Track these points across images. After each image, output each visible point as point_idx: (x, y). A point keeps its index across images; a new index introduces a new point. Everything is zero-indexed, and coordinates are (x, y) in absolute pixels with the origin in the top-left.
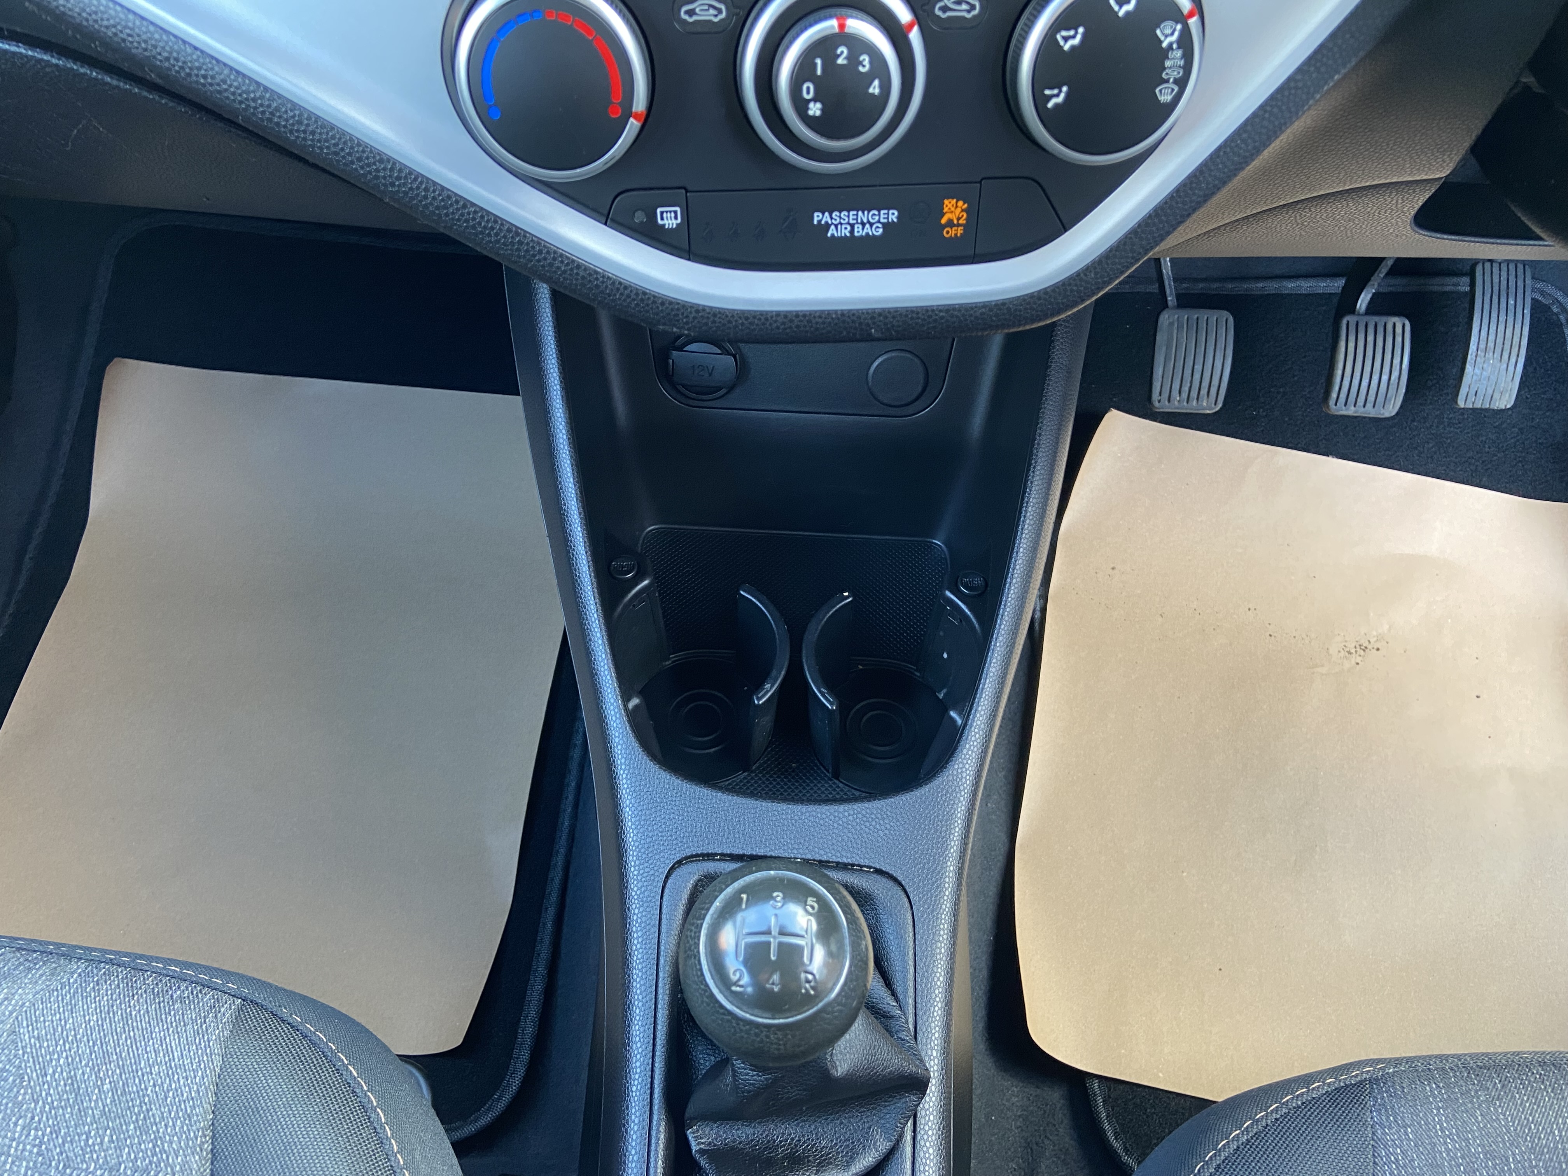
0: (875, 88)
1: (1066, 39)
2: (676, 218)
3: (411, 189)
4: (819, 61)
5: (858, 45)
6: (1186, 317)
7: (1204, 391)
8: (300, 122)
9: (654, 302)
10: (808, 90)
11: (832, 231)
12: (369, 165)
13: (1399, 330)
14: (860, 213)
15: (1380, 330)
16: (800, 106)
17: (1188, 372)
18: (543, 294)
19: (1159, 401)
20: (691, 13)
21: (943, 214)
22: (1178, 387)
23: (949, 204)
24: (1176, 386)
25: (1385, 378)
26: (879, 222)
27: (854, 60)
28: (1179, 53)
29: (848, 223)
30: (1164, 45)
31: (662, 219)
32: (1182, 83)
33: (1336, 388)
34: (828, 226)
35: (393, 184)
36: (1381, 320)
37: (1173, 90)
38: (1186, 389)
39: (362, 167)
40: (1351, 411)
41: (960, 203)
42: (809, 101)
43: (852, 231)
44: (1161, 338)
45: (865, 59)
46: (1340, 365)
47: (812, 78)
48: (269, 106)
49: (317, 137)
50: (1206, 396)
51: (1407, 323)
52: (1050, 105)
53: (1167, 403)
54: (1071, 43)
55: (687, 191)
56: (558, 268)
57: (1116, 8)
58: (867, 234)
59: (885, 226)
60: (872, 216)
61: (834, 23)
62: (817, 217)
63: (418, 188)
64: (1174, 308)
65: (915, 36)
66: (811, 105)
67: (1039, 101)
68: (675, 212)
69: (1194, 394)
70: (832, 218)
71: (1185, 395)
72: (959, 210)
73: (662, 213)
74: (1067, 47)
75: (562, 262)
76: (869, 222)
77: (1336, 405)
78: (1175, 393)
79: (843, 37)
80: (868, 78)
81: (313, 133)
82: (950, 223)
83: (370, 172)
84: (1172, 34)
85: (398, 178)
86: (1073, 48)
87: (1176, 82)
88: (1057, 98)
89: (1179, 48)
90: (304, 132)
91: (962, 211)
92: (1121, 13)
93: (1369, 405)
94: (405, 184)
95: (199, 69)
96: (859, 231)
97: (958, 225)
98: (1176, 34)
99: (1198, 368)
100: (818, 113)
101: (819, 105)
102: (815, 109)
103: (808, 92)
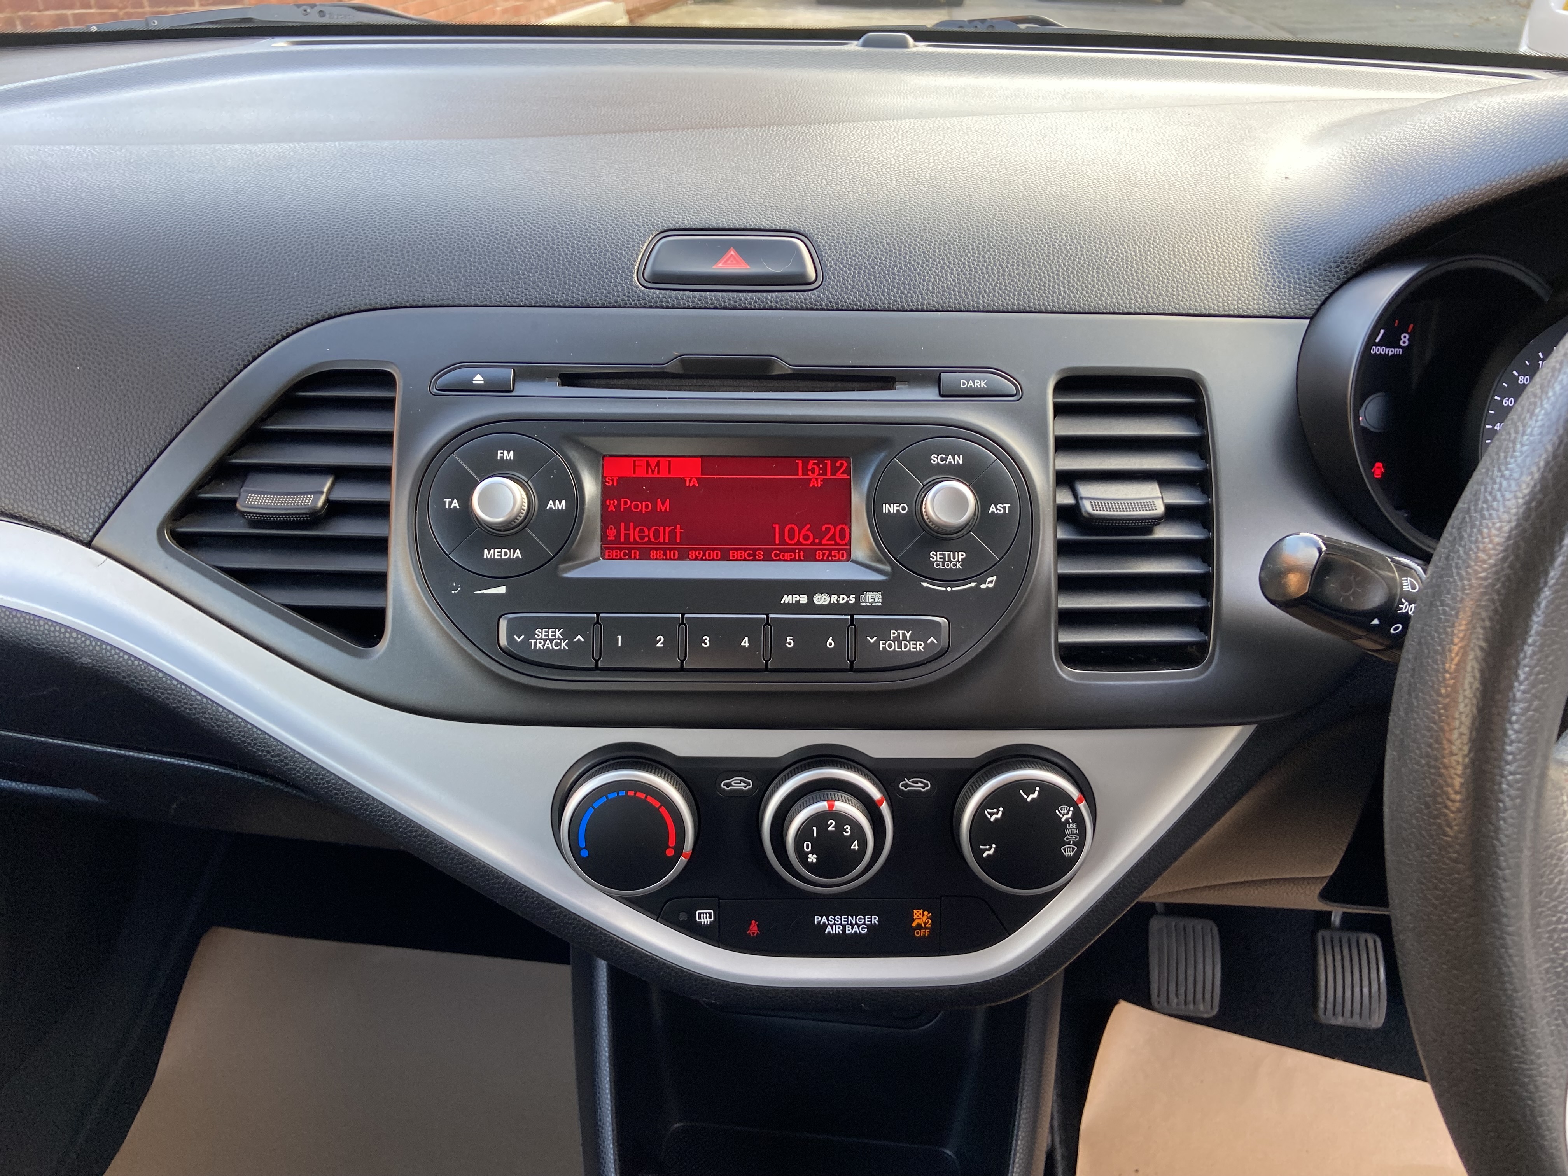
0: (855, 846)
1: (991, 814)
2: (710, 918)
3: (516, 896)
4: (815, 828)
5: (842, 819)
6: (1174, 924)
7: (1199, 996)
8: (445, 851)
9: (690, 979)
10: (807, 846)
11: (829, 929)
12: (488, 880)
13: (1371, 945)
14: (850, 917)
15: (1354, 946)
16: (802, 857)
17: (1182, 977)
18: (602, 968)
19: (1159, 1003)
20: (728, 785)
21: (913, 920)
22: (1174, 989)
23: (917, 913)
24: (1172, 988)
25: (1366, 990)
26: (864, 923)
27: (840, 828)
28: (1074, 826)
29: (841, 924)
30: (1063, 820)
31: (700, 918)
32: (1080, 844)
33: (1323, 998)
34: (825, 926)
35: (503, 893)
36: (1354, 936)
37: (1073, 849)
38: (1182, 991)
39: (483, 882)
40: (1340, 1021)
41: (926, 913)
42: (808, 853)
43: (844, 930)
44: (1153, 943)
45: (848, 828)
46: (1322, 977)
47: (810, 838)
48: (425, 841)
49: (455, 861)
50: (1201, 1000)
51: (1378, 940)
52: (985, 855)
53: (1165, 1004)
54: (995, 817)
55: (719, 899)
56: (618, 953)
57: (1025, 796)
58: (856, 932)
59: (869, 927)
60: (859, 919)
61: (825, 803)
62: (817, 919)
63: (521, 896)
64: (1162, 914)
65: (885, 808)
66: (810, 856)
67: (977, 853)
68: (710, 914)
69: (1190, 997)
70: (828, 920)
71: (1182, 998)
72: (925, 917)
73: (700, 914)
74: (992, 819)
75: (621, 948)
76: (856, 923)
77: (1325, 1013)
78: (1172, 995)
79: (831, 814)
80: (851, 839)
81: (453, 859)
82: (919, 926)
83: (488, 885)
84: (1068, 814)
85: (508, 889)
86: (996, 819)
87: (1074, 843)
88: (989, 851)
89: (1073, 822)
90: (447, 858)
91: (928, 918)
92: (1029, 800)
93: (1356, 1016)
94: (512, 893)
95: (381, 816)
96: (849, 930)
97: (926, 928)
98: (1071, 813)
99: (1191, 972)
100: (815, 861)
101: (815, 856)
102: (812, 858)
103: (808, 848)
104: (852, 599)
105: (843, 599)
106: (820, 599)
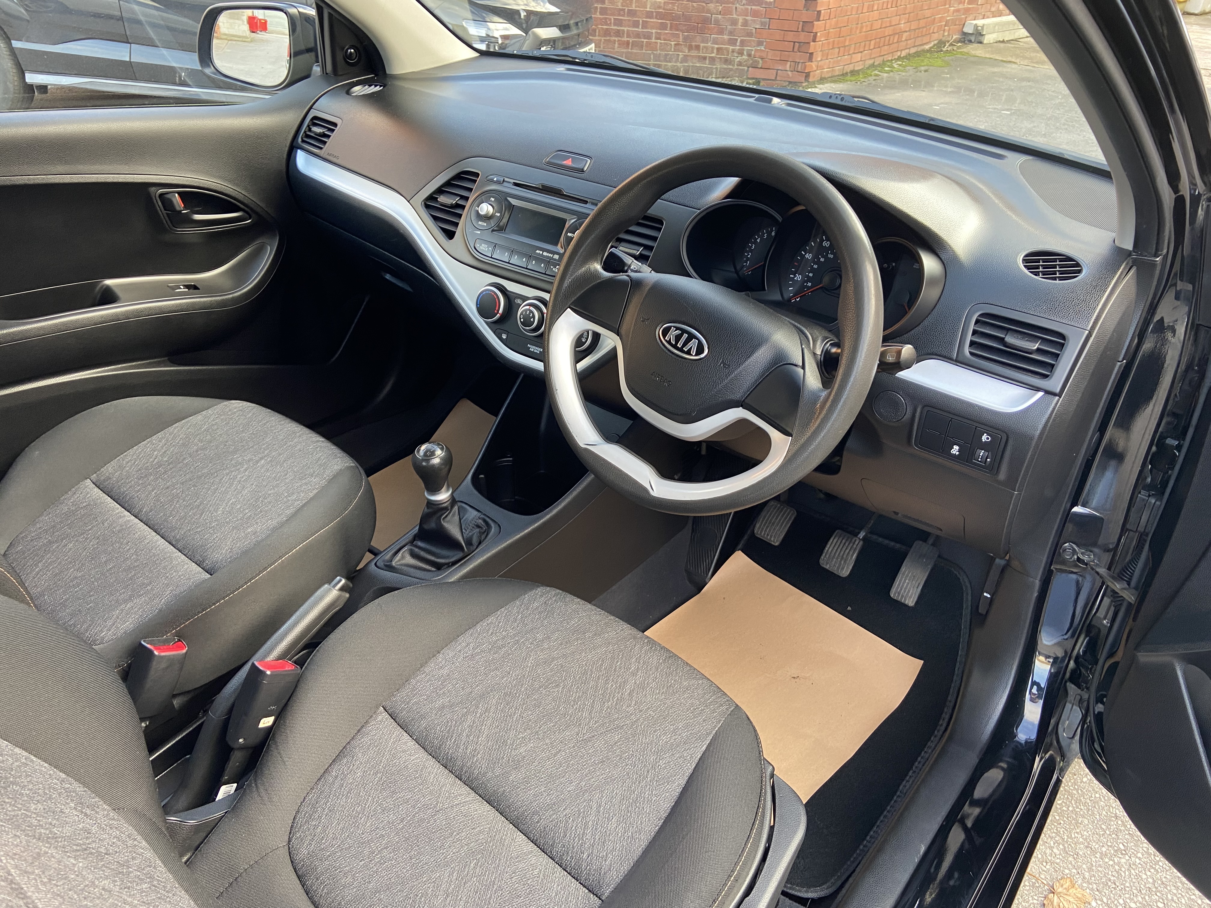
0: (532, 320)
2: (505, 337)
26: (539, 350)
31: (503, 336)
70: (531, 346)
96: (535, 351)
104: (552, 256)
105: (550, 255)
106: (545, 254)
